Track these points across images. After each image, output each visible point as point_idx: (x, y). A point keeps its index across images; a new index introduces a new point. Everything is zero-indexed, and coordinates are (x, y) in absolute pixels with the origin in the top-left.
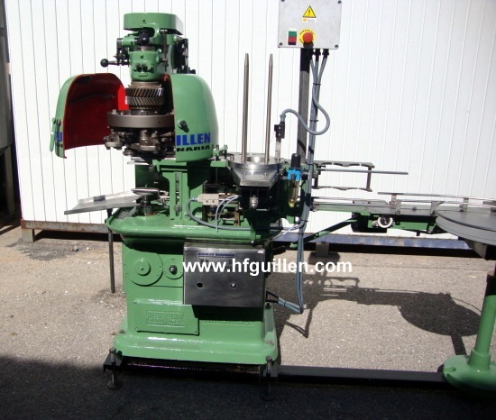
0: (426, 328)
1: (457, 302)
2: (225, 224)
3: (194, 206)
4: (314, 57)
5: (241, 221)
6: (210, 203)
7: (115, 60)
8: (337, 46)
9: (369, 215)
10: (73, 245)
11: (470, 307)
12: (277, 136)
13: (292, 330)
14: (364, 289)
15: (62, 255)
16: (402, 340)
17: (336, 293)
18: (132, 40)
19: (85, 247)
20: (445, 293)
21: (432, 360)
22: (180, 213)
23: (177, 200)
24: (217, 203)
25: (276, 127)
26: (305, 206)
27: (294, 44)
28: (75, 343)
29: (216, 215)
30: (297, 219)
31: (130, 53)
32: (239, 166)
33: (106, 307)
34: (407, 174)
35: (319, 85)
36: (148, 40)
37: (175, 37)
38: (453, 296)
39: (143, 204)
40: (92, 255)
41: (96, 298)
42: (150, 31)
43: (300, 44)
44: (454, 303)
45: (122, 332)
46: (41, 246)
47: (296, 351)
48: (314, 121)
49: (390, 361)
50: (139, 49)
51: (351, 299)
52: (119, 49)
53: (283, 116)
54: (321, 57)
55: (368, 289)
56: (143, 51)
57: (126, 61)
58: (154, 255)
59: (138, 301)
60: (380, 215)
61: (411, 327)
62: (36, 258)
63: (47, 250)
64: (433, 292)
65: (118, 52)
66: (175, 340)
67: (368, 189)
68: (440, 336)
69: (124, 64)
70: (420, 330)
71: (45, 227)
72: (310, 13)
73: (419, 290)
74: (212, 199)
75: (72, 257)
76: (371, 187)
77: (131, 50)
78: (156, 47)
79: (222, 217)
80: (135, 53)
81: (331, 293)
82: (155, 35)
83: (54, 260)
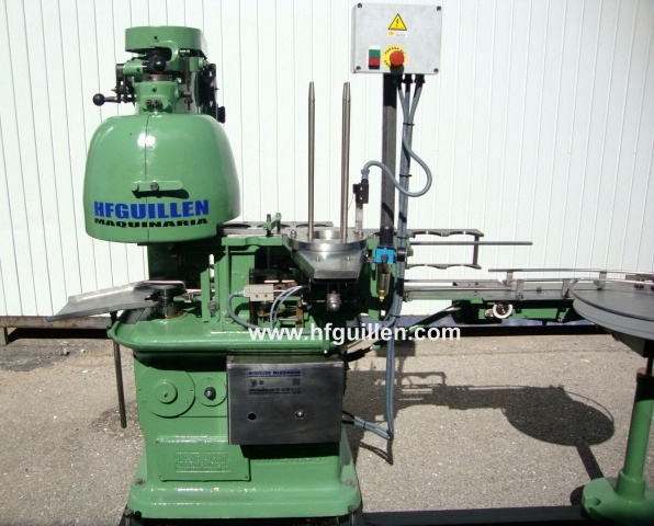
0: (543, 438)
1: (574, 398)
2: (283, 326)
3: (236, 303)
4: (403, 85)
5: (305, 321)
6: (261, 298)
7: (114, 95)
8: (436, 70)
9: (481, 302)
10: (62, 347)
11: (590, 404)
12: (357, 200)
13: (371, 454)
14: (455, 387)
15: (46, 362)
16: (516, 458)
17: (420, 395)
18: (139, 65)
19: (78, 348)
20: (556, 386)
21: (560, 484)
22: (217, 314)
23: (212, 294)
24: (270, 298)
25: (356, 188)
26: (397, 297)
27: (377, 67)
28: (70, 497)
29: (271, 314)
30: (383, 313)
31: (135, 85)
32: (304, 246)
33: (112, 436)
34: (530, 244)
35: (412, 125)
36: (163, 66)
37: (201, 61)
38: (567, 389)
39: (162, 301)
40: (89, 360)
41: (97, 425)
42: (165, 53)
43: (385, 68)
44: (569, 399)
45: (140, 482)
46: (17, 350)
47: (380, 486)
48: (405, 176)
49: (507, 490)
50: (150, 79)
51: (440, 403)
52: (119, 80)
53: (365, 172)
54: (413, 86)
55: (460, 387)
56: (156, 81)
57: (130, 96)
58: (182, 374)
59: (161, 439)
60: (497, 302)
61: (524, 438)
62: (10, 368)
63: (26, 355)
64: (542, 386)
65: (118, 84)
66: (217, 489)
67: (475, 265)
68: (563, 448)
69: (127, 100)
70: (536, 441)
71: (21, 324)
72: (398, 24)
73: (523, 383)
74: (264, 292)
75: (61, 364)
76: (479, 263)
77: (137, 80)
78: (173, 75)
79: (279, 316)
80: (144, 84)
81: (414, 396)
82: (173, 58)
83: (37, 370)
